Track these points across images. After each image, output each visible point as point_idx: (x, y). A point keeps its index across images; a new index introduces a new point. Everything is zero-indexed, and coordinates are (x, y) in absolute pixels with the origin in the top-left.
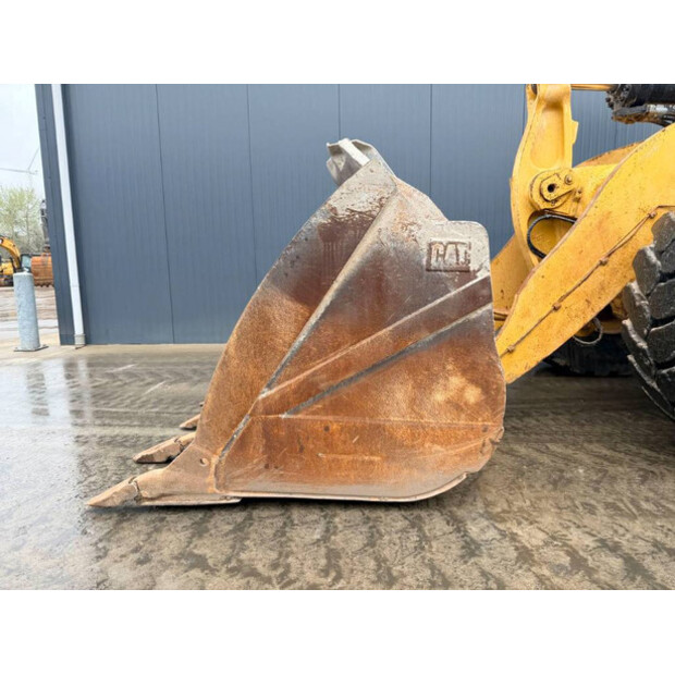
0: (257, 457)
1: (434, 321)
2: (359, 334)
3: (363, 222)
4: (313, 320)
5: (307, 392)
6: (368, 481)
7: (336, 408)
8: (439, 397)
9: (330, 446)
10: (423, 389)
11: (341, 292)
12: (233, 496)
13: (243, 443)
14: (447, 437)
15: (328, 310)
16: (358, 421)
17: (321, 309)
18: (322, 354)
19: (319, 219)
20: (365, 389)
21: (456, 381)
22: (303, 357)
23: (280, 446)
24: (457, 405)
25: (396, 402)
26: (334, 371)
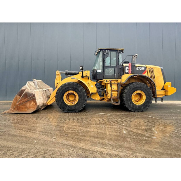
0: (16, 110)
1: (31, 98)
2: (25, 99)
3: (24, 90)
4: (21, 97)
5: (20, 104)
6: (25, 111)
7: (23, 105)
8: (31, 104)
9: (22, 108)
10: (30, 103)
11: (23, 95)
12: (14, 113)
13: (15, 108)
14: (32, 107)
15: (22, 97)
16: (25, 106)
17: (22, 96)
18: (22, 100)
19: (21, 90)
20: (25, 104)
21: (33, 103)
22: (20, 101)
23: (18, 108)
24: (33, 105)
25: (28, 105)
26: (22, 102)
